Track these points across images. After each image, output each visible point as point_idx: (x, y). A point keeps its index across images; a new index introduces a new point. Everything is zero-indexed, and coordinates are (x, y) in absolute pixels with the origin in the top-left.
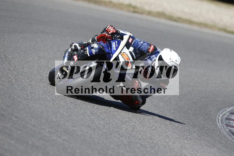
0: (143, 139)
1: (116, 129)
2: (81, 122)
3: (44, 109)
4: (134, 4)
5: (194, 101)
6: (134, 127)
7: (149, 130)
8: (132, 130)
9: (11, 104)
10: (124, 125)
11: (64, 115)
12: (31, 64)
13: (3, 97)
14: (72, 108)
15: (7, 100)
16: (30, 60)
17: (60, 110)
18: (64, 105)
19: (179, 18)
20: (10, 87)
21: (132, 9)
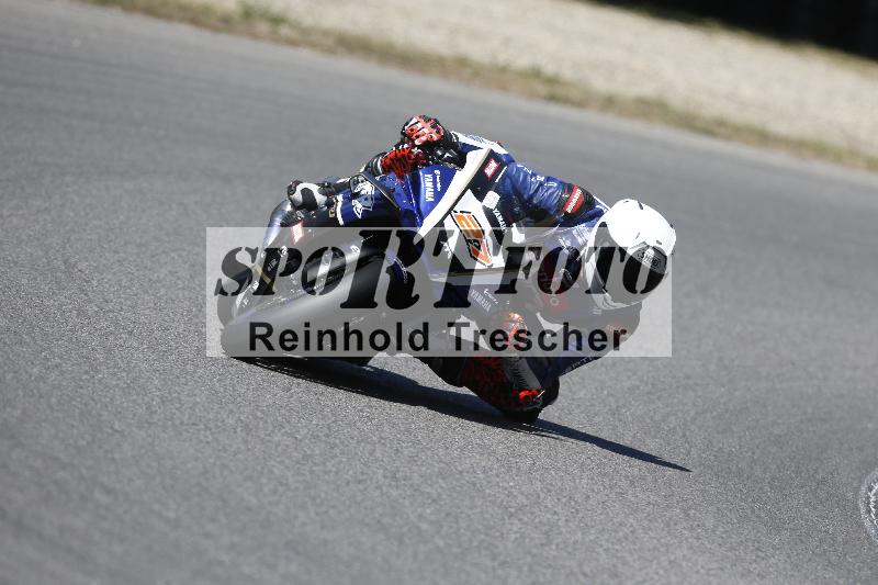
0: (585, 574)
1: (482, 536)
2: (352, 511)
3: (211, 461)
4: (549, 69)
5: (777, 431)
6: (551, 530)
7: (607, 540)
8: (544, 541)
9: (90, 440)
10: (511, 524)
11: (286, 484)
12: (163, 291)
13: (60, 415)
14: (318, 459)
15: (73, 426)
16: (162, 276)
17: (273, 463)
18: (287, 446)
19: (721, 123)
20: (85, 377)
21: (542, 89)
